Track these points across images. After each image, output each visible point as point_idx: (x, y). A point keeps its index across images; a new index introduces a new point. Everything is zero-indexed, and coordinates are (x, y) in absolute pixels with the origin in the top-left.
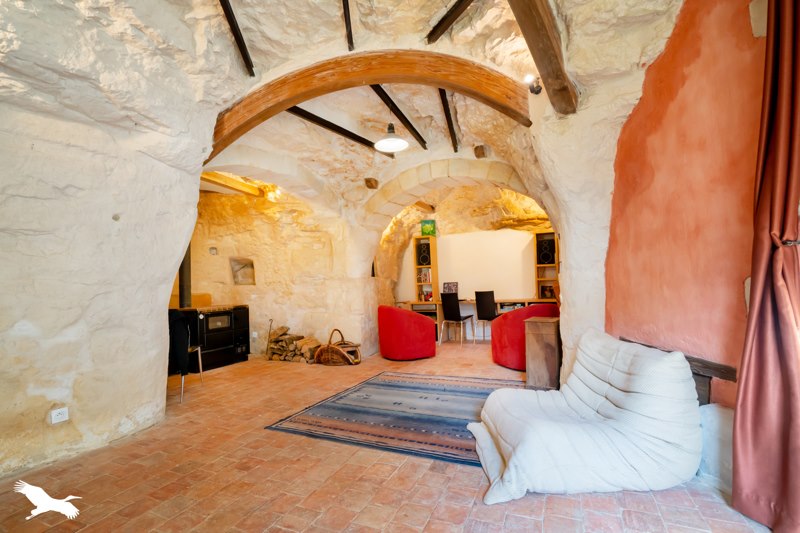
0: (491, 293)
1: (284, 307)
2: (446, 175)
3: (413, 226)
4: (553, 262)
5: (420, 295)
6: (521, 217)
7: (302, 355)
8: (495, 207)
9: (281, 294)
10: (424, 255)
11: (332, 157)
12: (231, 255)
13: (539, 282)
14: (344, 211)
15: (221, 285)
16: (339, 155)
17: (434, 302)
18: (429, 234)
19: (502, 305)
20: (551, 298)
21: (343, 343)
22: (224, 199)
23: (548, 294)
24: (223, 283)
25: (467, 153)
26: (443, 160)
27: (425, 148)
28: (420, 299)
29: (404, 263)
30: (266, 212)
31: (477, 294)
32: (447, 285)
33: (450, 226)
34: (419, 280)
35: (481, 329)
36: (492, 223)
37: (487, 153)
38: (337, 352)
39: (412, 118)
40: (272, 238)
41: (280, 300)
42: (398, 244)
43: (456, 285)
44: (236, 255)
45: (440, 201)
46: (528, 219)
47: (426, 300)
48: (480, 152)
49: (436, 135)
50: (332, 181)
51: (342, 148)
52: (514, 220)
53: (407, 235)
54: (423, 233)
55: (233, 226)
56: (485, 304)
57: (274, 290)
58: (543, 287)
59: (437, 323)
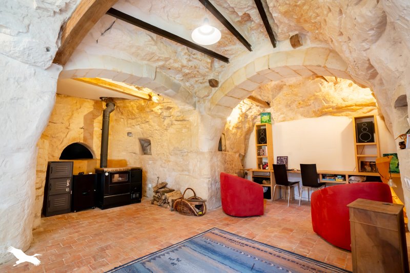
0: (314, 166)
1: (165, 170)
2: (267, 68)
3: (255, 117)
4: (372, 141)
5: (259, 165)
6: (340, 105)
7: (169, 203)
8: (316, 99)
9: (164, 161)
10: (262, 137)
11: (180, 64)
12: (139, 137)
13: (359, 158)
14: (197, 105)
15: (134, 155)
16: (185, 62)
17: (269, 170)
18: (266, 122)
19: (324, 176)
20: (372, 171)
21: (195, 198)
22: (132, 103)
23: (368, 168)
24: (134, 153)
25: (285, 45)
26: (265, 56)
27: (250, 50)
28: (260, 168)
29: (250, 142)
30: (153, 109)
31: (302, 166)
32: (280, 158)
33: (282, 116)
34: (259, 154)
35: (307, 192)
36: (314, 112)
37: (302, 42)
38: (186, 205)
39: (234, 22)
40: (159, 126)
41: (163, 165)
42: (245, 130)
43: (286, 158)
44: (142, 137)
45: (273, 98)
46: (346, 107)
47: (264, 168)
48: (296, 41)
49: (258, 37)
50: (188, 84)
51: (186, 56)
52: (333, 107)
53: (251, 123)
54: (262, 122)
55: (139, 119)
56: (309, 173)
57: (161, 158)
58: (362, 163)
59: (271, 186)
